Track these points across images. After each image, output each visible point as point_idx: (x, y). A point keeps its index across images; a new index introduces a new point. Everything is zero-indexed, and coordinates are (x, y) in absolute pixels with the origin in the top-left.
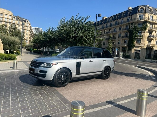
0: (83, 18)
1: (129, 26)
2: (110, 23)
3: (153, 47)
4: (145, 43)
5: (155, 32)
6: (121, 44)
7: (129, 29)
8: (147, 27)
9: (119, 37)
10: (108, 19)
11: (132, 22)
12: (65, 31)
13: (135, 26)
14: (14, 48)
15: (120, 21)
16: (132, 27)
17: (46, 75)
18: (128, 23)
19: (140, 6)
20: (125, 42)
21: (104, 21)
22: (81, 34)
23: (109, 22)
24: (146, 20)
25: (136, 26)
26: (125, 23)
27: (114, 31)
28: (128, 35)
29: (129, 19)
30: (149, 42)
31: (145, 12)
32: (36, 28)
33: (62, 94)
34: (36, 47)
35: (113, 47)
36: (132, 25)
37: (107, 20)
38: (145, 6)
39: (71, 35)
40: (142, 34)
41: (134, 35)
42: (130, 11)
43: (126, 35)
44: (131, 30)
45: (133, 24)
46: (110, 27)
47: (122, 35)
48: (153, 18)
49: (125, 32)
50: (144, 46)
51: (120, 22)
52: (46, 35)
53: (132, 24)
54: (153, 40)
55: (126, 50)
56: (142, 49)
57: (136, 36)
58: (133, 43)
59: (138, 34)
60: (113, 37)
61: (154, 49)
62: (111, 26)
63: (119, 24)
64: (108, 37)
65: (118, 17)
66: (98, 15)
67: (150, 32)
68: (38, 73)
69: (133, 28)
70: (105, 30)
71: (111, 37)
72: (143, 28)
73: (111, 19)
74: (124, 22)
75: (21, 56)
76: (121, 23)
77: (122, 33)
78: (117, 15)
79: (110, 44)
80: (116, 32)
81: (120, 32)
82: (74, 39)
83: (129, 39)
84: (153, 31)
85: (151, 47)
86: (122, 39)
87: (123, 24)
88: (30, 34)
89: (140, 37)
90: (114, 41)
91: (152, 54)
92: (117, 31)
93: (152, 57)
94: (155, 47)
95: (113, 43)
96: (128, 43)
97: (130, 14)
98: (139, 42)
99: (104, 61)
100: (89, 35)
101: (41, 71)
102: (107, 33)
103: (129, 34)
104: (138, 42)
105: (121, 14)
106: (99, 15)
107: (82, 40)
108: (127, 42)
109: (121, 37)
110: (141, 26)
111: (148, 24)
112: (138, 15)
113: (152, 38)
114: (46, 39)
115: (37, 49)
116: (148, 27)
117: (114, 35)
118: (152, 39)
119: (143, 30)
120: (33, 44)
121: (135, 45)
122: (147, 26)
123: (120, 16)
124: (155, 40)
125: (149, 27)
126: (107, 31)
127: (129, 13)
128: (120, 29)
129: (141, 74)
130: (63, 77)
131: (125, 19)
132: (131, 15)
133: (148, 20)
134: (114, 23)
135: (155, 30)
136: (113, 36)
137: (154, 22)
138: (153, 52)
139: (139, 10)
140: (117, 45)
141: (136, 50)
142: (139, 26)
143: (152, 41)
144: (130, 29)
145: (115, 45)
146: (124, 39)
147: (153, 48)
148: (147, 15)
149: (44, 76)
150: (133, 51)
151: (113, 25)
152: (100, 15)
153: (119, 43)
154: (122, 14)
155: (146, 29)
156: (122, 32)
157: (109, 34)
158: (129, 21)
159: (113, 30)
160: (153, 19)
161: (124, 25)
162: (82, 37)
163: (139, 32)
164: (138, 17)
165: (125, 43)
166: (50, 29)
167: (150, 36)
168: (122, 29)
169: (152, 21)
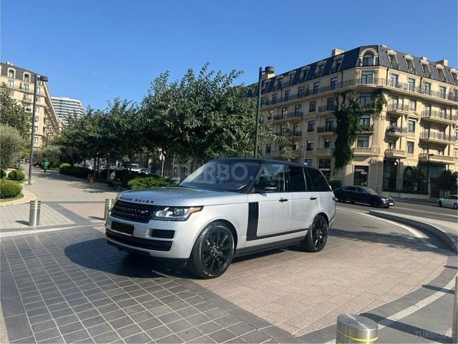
0: (221, 76)
1: (336, 101)
2: (284, 92)
3: (399, 158)
4: (379, 148)
5: (404, 117)
6: (315, 150)
7: (337, 108)
8: (384, 105)
9: (310, 130)
10: (279, 80)
11: (344, 89)
12: (172, 110)
13: (351, 102)
14: (6, 162)
15: (310, 85)
16: (343, 102)
17: (171, 242)
18: (333, 91)
19: (364, 48)
20: (327, 145)
21: (267, 84)
22: (216, 120)
23: (280, 87)
24: (379, 85)
25: (354, 100)
26: (326, 93)
27: (295, 114)
28: (335, 125)
29: (336, 82)
30: (390, 144)
31: (378, 65)
32: (61, 101)
33: (228, 299)
34: (68, 157)
35: (294, 158)
36: (345, 99)
37: (276, 84)
38: (376, 47)
39: (186, 123)
40: (371, 123)
41: (351, 126)
42: (337, 60)
43: (328, 124)
44: (341, 110)
45: (347, 95)
46: (284, 103)
47: (317, 125)
48: (397, 79)
49: (325, 117)
50: (377, 156)
51: (311, 88)
52: (104, 122)
53: (344, 94)
54: (399, 140)
55: (329, 167)
56: (372, 165)
57: (355, 128)
58: (348, 148)
59: (361, 122)
60: (292, 129)
61: (402, 163)
62: (286, 98)
63: (308, 93)
64: (279, 131)
65: (305, 74)
66: (264, 70)
67: (393, 117)
68: (147, 237)
69: (347, 106)
70: (272, 109)
71: (288, 131)
72: (373, 105)
73: (286, 79)
74: (324, 89)
75: (29, 184)
76: (315, 91)
77: (319, 120)
78: (303, 69)
79: (285, 149)
80: (302, 115)
81: (313, 115)
82: (196, 135)
83: (337, 136)
84: (399, 115)
85: (395, 158)
86: (317, 137)
87: (319, 94)
88: (46, 116)
89: (368, 130)
90: (297, 140)
91: (400, 177)
92: (304, 115)
93: (399, 186)
94: (405, 158)
95: (294, 147)
96: (334, 147)
97: (337, 68)
98: (365, 143)
99: (312, 199)
100: (240, 125)
101: (155, 233)
102: (277, 118)
103: (337, 121)
104: (361, 143)
105: (313, 66)
106: (267, 68)
107: (221, 138)
108: (333, 145)
109: (316, 130)
110: (369, 101)
111: (386, 97)
112: (359, 72)
113: (397, 133)
114: (105, 134)
115: (72, 164)
116: (386, 103)
117: (295, 123)
118: (397, 138)
119: (372, 112)
120: (57, 148)
121: (355, 153)
122: (382, 101)
123: (311, 72)
124: (404, 140)
125: (388, 103)
126: (276, 114)
127: (334, 65)
128: (312, 108)
129: (393, 235)
130: (217, 249)
131: (325, 82)
132: (342, 70)
133: (384, 86)
134: (294, 90)
135: (404, 112)
136: (292, 126)
137: (401, 90)
138: (401, 171)
139: (361, 58)
140: (304, 152)
141: (357, 167)
142: (363, 102)
143: (398, 143)
144: (339, 109)
145: (299, 152)
146: (323, 137)
147: (401, 160)
148: (382, 73)
149: (168, 246)
150: (350, 169)
151: (293, 97)
152: (272, 70)
153: (309, 148)
154: (318, 67)
155: (380, 109)
156: (317, 117)
157: (280, 121)
158: (336, 86)
159: (291, 109)
160: (397, 82)
161: (322, 97)
162: (219, 131)
163: (363, 117)
164: (359, 77)
165: (325, 147)
166: (117, 105)
167: (391, 130)
168: (317, 109)
169: (397, 89)
